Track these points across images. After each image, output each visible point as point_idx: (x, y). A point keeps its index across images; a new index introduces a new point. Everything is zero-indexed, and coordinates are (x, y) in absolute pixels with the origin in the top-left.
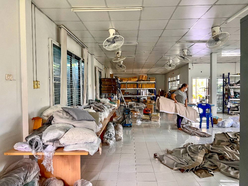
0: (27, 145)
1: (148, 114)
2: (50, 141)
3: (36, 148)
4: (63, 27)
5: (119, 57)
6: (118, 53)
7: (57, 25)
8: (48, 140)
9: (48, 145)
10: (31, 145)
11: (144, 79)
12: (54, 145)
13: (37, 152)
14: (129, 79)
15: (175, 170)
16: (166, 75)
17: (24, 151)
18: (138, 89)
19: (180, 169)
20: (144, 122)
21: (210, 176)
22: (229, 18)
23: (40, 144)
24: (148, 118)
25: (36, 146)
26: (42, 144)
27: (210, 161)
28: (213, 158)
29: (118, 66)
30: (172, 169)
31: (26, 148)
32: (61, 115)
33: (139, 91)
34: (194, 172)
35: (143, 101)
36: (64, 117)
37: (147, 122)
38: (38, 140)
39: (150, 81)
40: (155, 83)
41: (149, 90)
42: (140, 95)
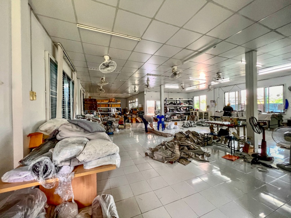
0: (27, 172)
1: (122, 124)
2: (65, 161)
3: (44, 174)
4: (60, 44)
5: (103, 81)
6: (102, 79)
7: (53, 42)
8: (63, 159)
9: (62, 166)
10: (36, 171)
11: (113, 101)
12: (71, 165)
13: (48, 179)
14: (102, 101)
15: (166, 163)
16: (127, 99)
17: (22, 181)
18: (109, 108)
19: (170, 162)
20: (121, 130)
21: (190, 163)
22: (185, 61)
23: (51, 167)
24: (123, 127)
25: (45, 171)
26: (54, 166)
27: (183, 152)
28: (184, 149)
29: (99, 90)
30: (164, 162)
31: (26, 176)
32: (70, 128)
33: (110, 110)
34: (179, 162)
35: (113, 116)
36: (74, 130)
37: (123, 130)
38: (47, 163)
39: (117, 102)
40: (120, 104)
41: (117, 109)
42: (110, 112)
